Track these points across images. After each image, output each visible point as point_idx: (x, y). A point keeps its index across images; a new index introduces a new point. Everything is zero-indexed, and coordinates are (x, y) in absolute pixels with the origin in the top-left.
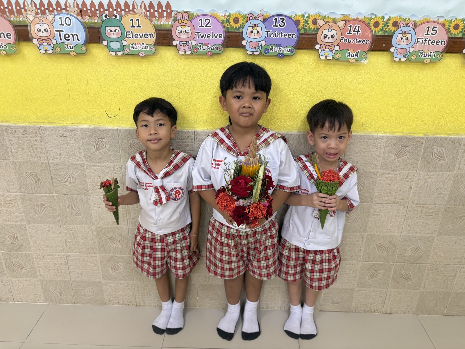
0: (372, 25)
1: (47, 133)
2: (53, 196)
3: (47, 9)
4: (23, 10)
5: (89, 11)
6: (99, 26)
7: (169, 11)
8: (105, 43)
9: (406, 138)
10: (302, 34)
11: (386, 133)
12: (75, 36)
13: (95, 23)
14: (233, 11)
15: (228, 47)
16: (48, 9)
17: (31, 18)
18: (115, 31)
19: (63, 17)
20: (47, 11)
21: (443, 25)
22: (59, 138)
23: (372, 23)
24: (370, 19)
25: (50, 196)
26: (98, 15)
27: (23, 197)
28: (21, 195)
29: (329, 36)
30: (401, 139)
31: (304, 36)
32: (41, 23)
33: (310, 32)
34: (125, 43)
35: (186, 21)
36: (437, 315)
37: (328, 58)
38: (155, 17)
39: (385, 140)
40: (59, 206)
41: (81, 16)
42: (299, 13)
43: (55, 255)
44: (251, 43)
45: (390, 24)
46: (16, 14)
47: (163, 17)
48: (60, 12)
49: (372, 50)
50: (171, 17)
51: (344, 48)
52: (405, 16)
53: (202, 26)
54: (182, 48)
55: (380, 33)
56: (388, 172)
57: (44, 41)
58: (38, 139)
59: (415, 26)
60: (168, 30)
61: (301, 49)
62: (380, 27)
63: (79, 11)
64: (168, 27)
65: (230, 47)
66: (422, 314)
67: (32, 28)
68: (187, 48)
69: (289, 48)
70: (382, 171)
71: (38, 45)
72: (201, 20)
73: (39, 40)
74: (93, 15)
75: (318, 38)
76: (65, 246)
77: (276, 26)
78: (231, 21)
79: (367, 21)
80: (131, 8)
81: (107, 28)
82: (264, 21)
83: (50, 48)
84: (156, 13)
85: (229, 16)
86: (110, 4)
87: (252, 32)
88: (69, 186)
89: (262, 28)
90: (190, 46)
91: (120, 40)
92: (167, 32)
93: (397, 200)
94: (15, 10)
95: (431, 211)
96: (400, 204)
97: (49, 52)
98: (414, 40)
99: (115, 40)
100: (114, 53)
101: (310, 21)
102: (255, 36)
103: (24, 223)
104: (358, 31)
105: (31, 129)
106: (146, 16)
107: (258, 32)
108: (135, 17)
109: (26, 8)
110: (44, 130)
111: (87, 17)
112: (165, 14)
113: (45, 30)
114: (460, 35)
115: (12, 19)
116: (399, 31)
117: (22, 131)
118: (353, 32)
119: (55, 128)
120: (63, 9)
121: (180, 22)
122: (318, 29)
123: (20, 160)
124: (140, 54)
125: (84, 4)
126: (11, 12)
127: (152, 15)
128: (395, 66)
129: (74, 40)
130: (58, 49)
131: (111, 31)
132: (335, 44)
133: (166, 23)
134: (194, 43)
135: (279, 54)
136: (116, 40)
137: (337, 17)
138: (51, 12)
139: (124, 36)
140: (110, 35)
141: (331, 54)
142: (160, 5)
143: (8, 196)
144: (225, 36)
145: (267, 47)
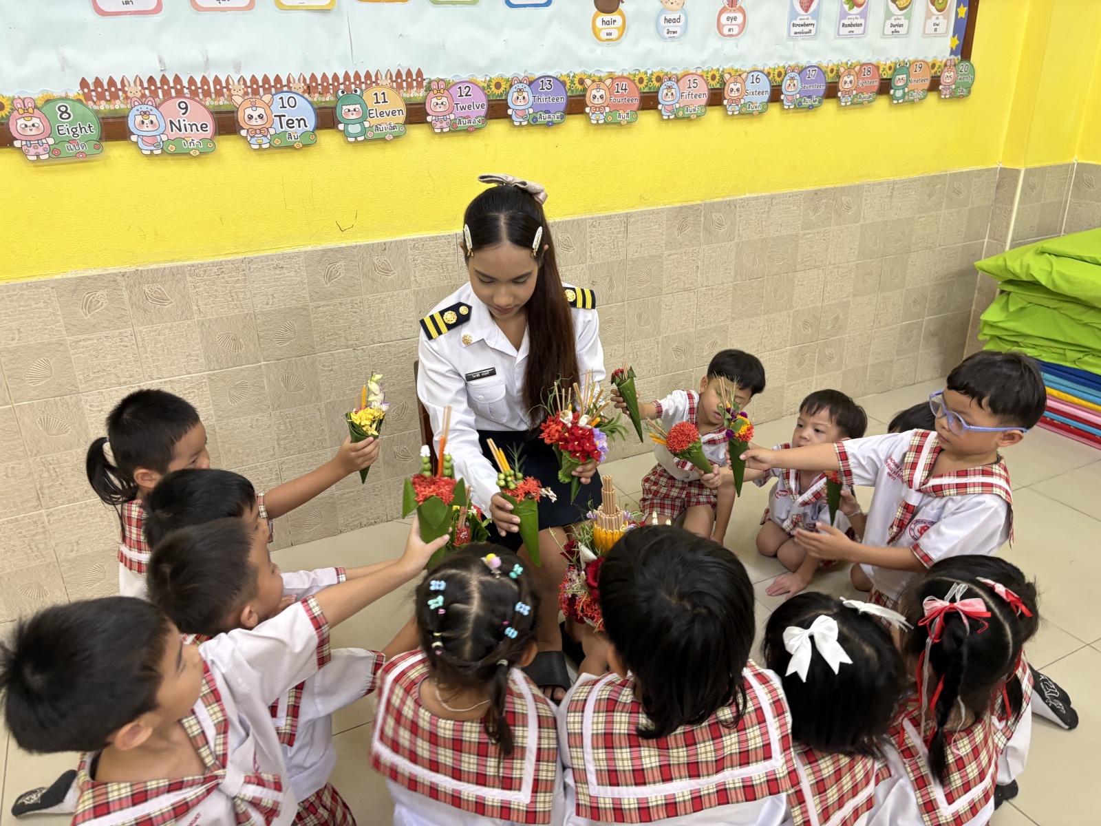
0: (637, 81)
1: (253, 266)
2: (260, 366)
3: (261, 87)
4: (225, 90)
5: (320, 87)
6: (333, 105)
7: (419, 79)
8: (341, 127)
9: (686, 207)
10: (571, 96)
11: (666, 205)
12: (302, 122)
13: (326, 102)
14: (494, 75)
15: (491, 118)
16: (263, 87)
17: (238, 100)
18: (355, 110)
19: (286, 96)
20: (261, 90)
21: (702, 76)
22: (272, 272)
23: (637, 79)
24: (635, 76)
25: (254, 367)
26: (331, 91)
27: (213, 378)
28: (209, 374)
29: (598, 96)
30: (681, 208)
31: (572, 98)
32: (254, 106)
33: (578, 93)
34: (367, 124)
35: (442, 91)
37: (600, 122)
38: (403, 88)
39: (666, 213)
40: (269, 381)
41: (309, 93)
42: (565, 73)
43: (261, 466)
44: (517, 112)
45: (654, 79)
46: (213, 96)
47: (413, 88)
48: (279, 91)
49: (641, 109)
50: (423, 87)
51: (615, 108)
52: (667, 70)
53: (461, 96)
54: (439, 125)
55: (646, 90)
56: (673, 252)
57: (258, 131)
58: (241, 278)
59: (678, 81)
60: (420, 104)
61: (571, 114)
62: (645, 83)
63: (305, 87)
64: (419, 100)
65: (494, 118)
67: (240, 114)
68: (444, 124)
69: (559, 114)
70: (667, 253)
71: (249, 138)
72: (460, 88)
73: (250, 130)
74: (325, 91)
75: (587, 99)
76: (276, 447)
77: (543, 89)
78: (493, 87)
79: (632, 78)
80: (374, 79)
81: (344, 107)
82: (530, 84)
83: (265, 140)
84: (404, 84)
85: (490, 81)
86: (347, 76)
87: (518, 98)
88: (285, 345)
89: (528, 93)
90: (448, 121)
91: (361, 121)
92: (420, 106)
93: (687, 286)
94: (212, 90)
96: (689, 290)
97: (263, 146)
98: (678, 95)
99: (354, 122)
100: (353, 140)
101: (576, 82)
102: (521, 103)
104: (626, 89)
105: (229, 264)
106: (392, 87)
107: (524, 98)
108: (379, 91)
109: (230, 87)
110: (249, 263)
111: (317, 95)
112: (415, 83)
113: (259, 116)
114: (718, 86)
115: (207, 104)
116: (663, 87)
117: (215, 269)
118: (620, 91)
119: (266, 257)
120: (285, 86)
121: (435, 92)
122: (585, 90)
123: (210, 317)
124: (386, 137)
125: (313, 77)
126: (207, 93)
127: (400, 87)
128: (664, 124)
129: (299, 127)
130: (277, 142)
131: (349, 111)
132: (604, 105)
133: (416, 95)
134: (452, 117)
135: (549, 122)
136: (356, 121)
137: (603, 75)
138: (267, 91)
139: (366, 114)
140: (348, 115)
141: (602, 117)
142: (409, 73)
143: (187, 381)
144: (489, 105)
145: (535, 115)
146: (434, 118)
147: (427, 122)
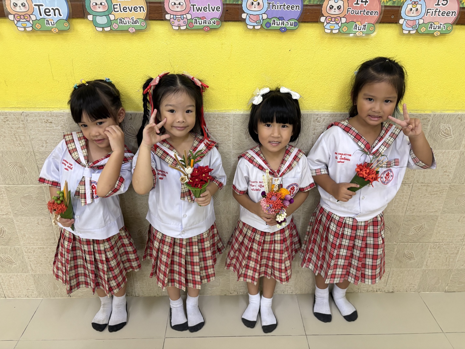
1: (30, 119)
2: (41, 187)
8: (90, 18)
10: (307, 5)
12: (57, 11)
15: (226, 21)
18: (101, 4)
22: (44, 125)
25: (37, 187)
27: (8, 189)
28: (6, 187)
29: (335, 7)
31: (309, 7)
33: (315, 3)
34: (112, 17)
36: (438, 292)
37: (334, 32)
43: (47, 248)
44: (251, 16)
49: (380, 23)
51: (351, 20)
54: (176, 23)
55: (389, 4)
58: (21, 126)
60: (160, 3)
61: (305, 22)
65: (229, 21)
66: (423, 292)
67: (7, 2)
68: (181, 22)
69: (293, 22)
71: (15, 22)
73: (16, 16)
75: (323, 9)
83: (29, 24)
90: (185, 20)
92: (159, 5)
95: (436, 189)
96: (405, 184)
97: (28, 29)
98: (424, 11)
102: (255, 8)
103: (11, 216)
104: (366, 2)
105: (12, 115)
107: (259, 4)
110: (26, 116)
113: (22, 4)
117: (2, 117)
118: (360, 3)
119: (39, 113)
124: (129, 30)
128: (404, 38)
129: (55, 15)
130: (38, 27)
131: (97, 4)
132: (341, 16)
134: (189, 17)
135: (282, 28)
136: (102, 14)
139: (111, 9)
141: (337, 27)
144: (223, 9)
145: (268, 20)
146: (172, 16)
147: (166, 20)
